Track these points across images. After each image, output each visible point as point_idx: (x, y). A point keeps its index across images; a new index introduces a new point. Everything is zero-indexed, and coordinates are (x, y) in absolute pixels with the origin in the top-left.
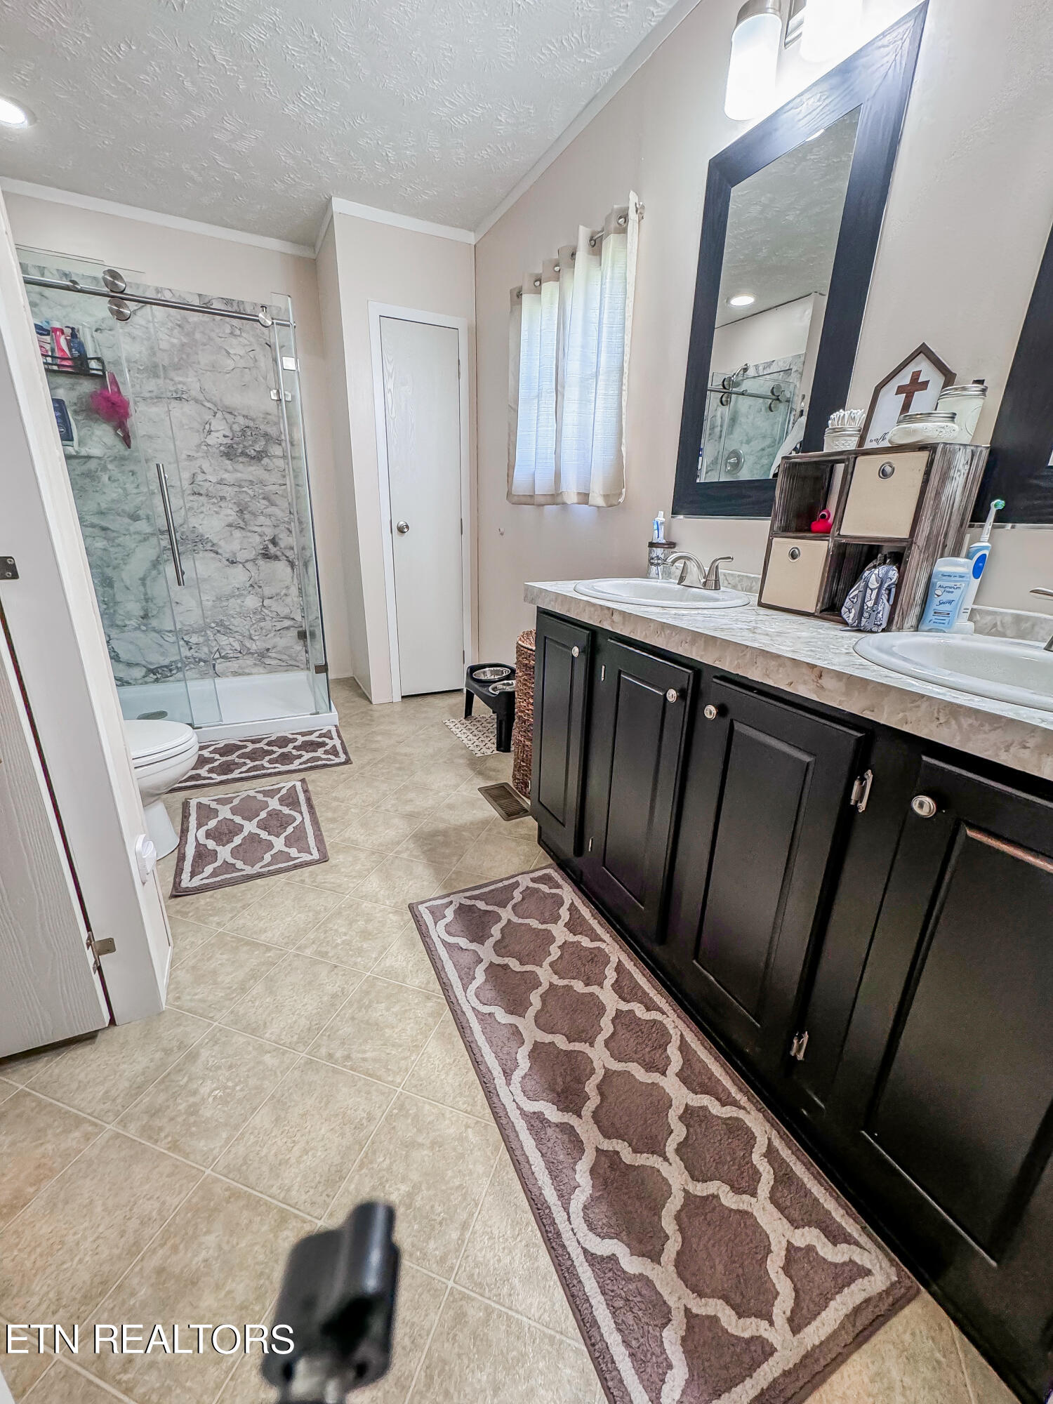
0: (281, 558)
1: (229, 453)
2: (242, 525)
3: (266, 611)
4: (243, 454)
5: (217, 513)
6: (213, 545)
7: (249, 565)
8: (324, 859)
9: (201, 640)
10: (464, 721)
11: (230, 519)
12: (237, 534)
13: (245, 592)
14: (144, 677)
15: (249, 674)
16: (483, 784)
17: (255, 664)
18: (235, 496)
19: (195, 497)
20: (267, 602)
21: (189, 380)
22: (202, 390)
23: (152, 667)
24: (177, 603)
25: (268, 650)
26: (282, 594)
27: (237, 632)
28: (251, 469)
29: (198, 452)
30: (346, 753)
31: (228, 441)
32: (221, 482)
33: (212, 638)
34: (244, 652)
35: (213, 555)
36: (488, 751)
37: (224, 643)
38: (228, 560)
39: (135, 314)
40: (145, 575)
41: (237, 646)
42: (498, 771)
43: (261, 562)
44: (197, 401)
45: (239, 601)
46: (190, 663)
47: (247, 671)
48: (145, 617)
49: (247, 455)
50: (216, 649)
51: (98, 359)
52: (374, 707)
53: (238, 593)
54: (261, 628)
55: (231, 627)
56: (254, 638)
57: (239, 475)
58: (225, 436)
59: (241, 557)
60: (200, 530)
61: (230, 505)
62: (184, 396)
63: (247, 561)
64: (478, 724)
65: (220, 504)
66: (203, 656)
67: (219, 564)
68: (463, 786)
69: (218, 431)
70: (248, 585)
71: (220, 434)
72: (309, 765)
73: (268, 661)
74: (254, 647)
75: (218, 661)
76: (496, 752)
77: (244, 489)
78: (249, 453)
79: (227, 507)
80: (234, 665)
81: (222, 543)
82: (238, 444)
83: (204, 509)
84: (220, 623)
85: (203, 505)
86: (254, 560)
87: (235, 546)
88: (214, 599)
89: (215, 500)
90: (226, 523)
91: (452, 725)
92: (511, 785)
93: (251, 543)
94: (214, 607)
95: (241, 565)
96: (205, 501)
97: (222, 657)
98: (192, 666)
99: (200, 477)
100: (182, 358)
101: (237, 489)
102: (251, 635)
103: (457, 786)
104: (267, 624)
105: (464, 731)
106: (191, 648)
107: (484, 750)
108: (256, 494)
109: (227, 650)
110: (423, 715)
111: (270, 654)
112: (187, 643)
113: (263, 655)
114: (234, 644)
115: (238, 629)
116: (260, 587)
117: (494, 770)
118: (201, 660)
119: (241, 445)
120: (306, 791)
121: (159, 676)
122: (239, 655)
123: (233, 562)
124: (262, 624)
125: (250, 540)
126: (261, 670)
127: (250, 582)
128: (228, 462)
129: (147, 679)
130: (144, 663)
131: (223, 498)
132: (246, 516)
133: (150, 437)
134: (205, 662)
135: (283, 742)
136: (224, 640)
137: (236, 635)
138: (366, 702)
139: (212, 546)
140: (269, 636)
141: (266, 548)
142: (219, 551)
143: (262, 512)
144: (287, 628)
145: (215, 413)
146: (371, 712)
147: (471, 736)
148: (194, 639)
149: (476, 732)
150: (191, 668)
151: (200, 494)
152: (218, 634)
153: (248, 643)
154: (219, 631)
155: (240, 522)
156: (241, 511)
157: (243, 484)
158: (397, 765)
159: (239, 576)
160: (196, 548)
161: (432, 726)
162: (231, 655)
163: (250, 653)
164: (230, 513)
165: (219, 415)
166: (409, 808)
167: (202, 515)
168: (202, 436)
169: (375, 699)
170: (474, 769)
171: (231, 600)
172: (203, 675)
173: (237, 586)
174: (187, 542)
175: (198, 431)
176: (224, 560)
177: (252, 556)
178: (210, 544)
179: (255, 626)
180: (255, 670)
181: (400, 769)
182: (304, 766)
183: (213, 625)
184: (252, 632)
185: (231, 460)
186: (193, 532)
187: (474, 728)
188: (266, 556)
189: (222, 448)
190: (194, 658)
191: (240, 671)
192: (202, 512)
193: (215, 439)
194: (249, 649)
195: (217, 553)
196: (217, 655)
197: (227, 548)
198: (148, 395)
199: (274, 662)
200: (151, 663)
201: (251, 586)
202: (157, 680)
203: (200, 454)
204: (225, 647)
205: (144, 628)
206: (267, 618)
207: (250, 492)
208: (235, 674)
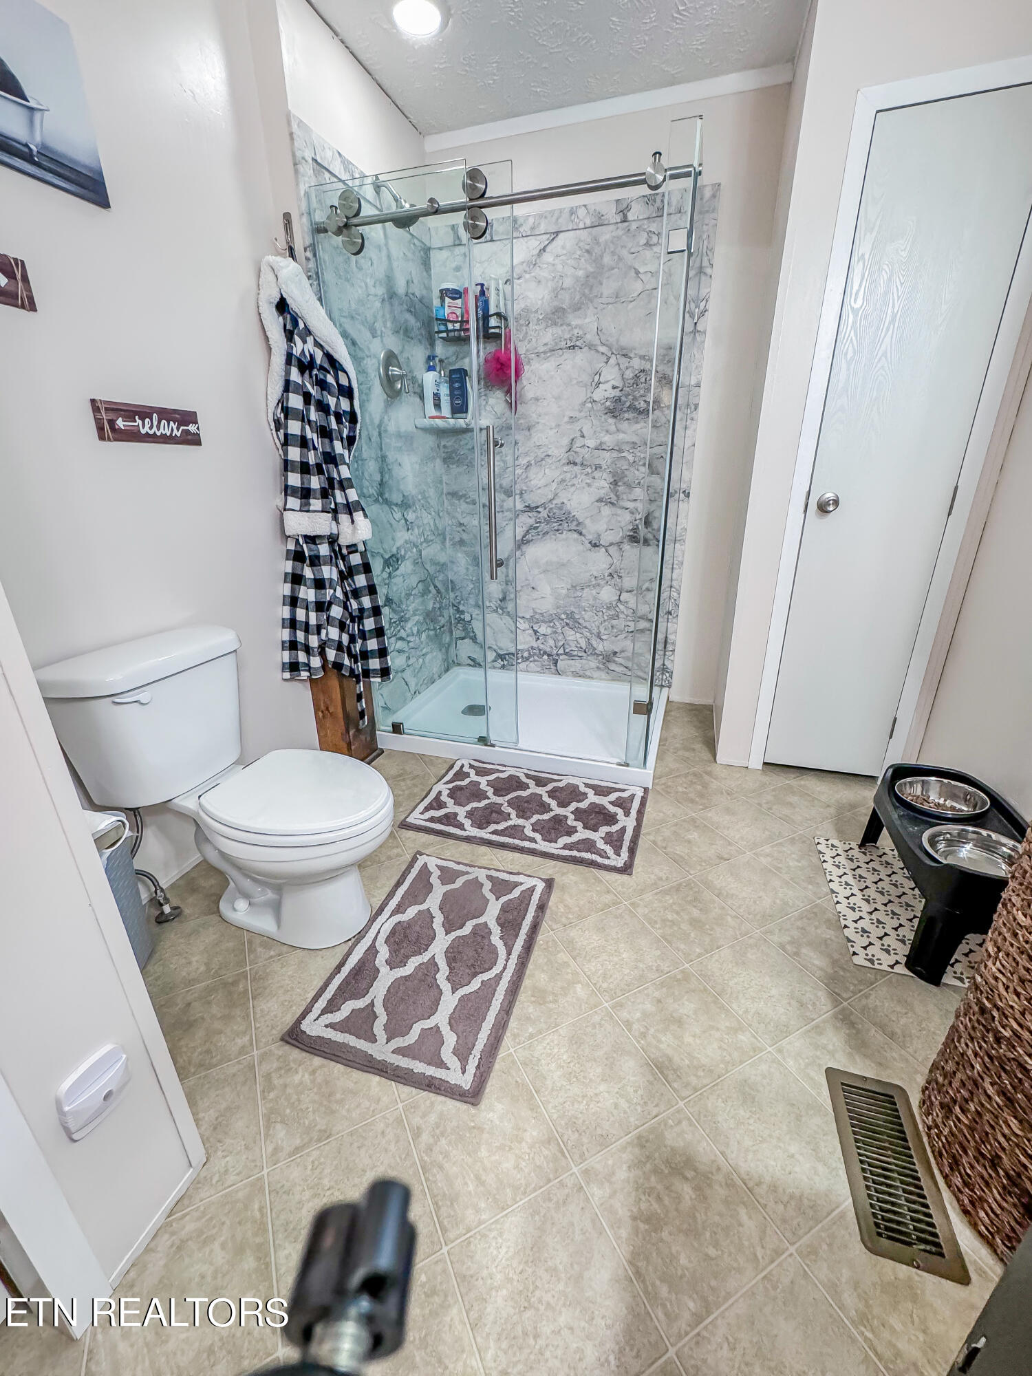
0: (651, 543)
1: (616, 409)
2: (614, 499)
3: (622, 607)
4: (632, 408)
5: (589, 485)
6: (579, 524)
7: (612, 550)
8: (473, 1096)
9: (549, 631)
10: (856, 852)
11: (602, 493)
12: (606, 510)
13: (602, 582)
14: (493, 661)
15: (589, 677)
16: (841, 1062)
17: (598, 668)
18: (612, 463)
19: (570, 467)
20: (624, 596)
21: (587, 320)
22: (599, 331)
23: (502, 653)
24: (533, 588)
25: (615, 653)
26: (644, 588)
27: (585, 627)
28: (638, 426)
29: (581, 411)
30: (632, 851)
31: (617, 393)
32: (600, 447)
33: (559, 631)
34: (590, 651)
35: (576, 535)
36: (883, 955)
37: (570, 638)
38: (590, 543)
39: (545, 251)
40: (509, 556)
41: (583, 645)
42: (892, 1036)
43: (626, 547)
44: (591, 347)
45: (594, 592)
46: (535, 654)
47: (588, 673)
48: (503, 599)
49: (635, 409)
50: (561, 644)
51: (498, 315)
52: (716, 769)
53: (595, 583)
54: (612, 627)
55: (580, 621)
56: (603, 637)
57: (621, 436)
58: (614, 388)
59: (606, 538)
60: (568, 506)
61: (605, 476)
62: (578, 343)
63: (611, 544)
64: (884, 872)
65: (594, 474)
66: (548, 650)
67: (581, 547)
68: (796, 1042)
69: (606, 382)
70: (606, 575)
71: (608, 386)
72: (575, 853)
73: (612, 666)
74: (600, 648)
75: (561, 657)
76: (902, 969)
77: (623, 455)
78: (638, 406)
79: (600, 478)
80: (576, 664)
81: (588, 522)
82: (627, 395)
83: (575, 481)
84: (571, 616)
85: (576, 477)
86: (619, 544)
87: (601, 526)
88: (569, 587)
89: (589, 470)
90: (597, 498)
91: (829, 853)
92: (915, 1099)
93: (619, 522)
94: (568, 596)
95: (603, 549)
96: (578, 472)
97: (566, 654)
98: (536, 658)
99: (579, 443)
100: (584, 295)
101: (615, 454)
102: (599, 633)
103: (784, 1031)
104: (620, 623)
105: (849, 879)
106: (538, 639)
107: (875, 951)
108: (637, 459)
109: (572, 647)
110: (786, 811)
111: (616, 659)
112: (536, 632)
113: (608, 658)
114: (580, 641)
115: (587, 624)
116: (620, 577)
117: (882, 1027)
118: (545, 653)
119: (630, 397)
120: (542, 907)
121: (506, 663)
122: (583, 654)
123: (595, 545)
124: (614, 622)
125: (619, 519)
126: (603, 675)
127: (610, 571)
128: (611, 421)
129: (496, 664)
130: (495, 647)
131: (598, 467)
132: (620, 489)
133: (537, 399)
134: (549, 655)
135: (568, 795)
136: (571, 635)
137: (584, 631)
138: (709, 756)
139: (577, 525)
140: (619, 637)
141: (635, 530)
142: (584, 531)
143: (639, 483)
144: (642, 631)
145: (609, 358)
146: (706, 777)
147: (857, 900)
148: (543, 629)
149: (871, 892)
150: (535, 661)
151: (575, 464)
152: (566, 628)
153: (594, 642)
154: (567, 624)
155: (612, 495)
156: (615, 483)
157: (625, 447)
158: (696, 913)
159: (599, 562)
160: (560, 527)
161: (793, 841)
162: (575, 653)
163: (596, 654)
164: (602, 484)
165: (613, 361)
166: (667, 1042)
167: (573, 488)
168: (589, 391)
169: (725, 753)
170: (836, 998)
171: (586, 590)
172: (544, 670)
173: (595, 574)
174: (553, 520)
175: (586, 386)
176: (587, 542)
177: (617, 539)
178: (575, 523)
179: (606, 623)
180: (596, 674)
181: (694, 922)
182: (566, 853)
183: (563, 616)
184: (602, 630)
185: (616, 417)
186: (560, 509)
187: (871, 878)
188: (634, 539)
189: (608, 404)
190: (540, 650)
191: (581, 673)
192: (574, 485)
193: (604, 393)
194: (595, 649)
195: (581, 534)
196: (561, 651)
197: (592, 528)
198: (542, 349)
199: (620, 669)
200: (501, 649)
201: (611, 575)
202: (503, 667)
203: (583, 414)
204: (571, 643)
205: (500, 611)
206: (621, 616)
207: (631, 458)
208: (576, 674)
